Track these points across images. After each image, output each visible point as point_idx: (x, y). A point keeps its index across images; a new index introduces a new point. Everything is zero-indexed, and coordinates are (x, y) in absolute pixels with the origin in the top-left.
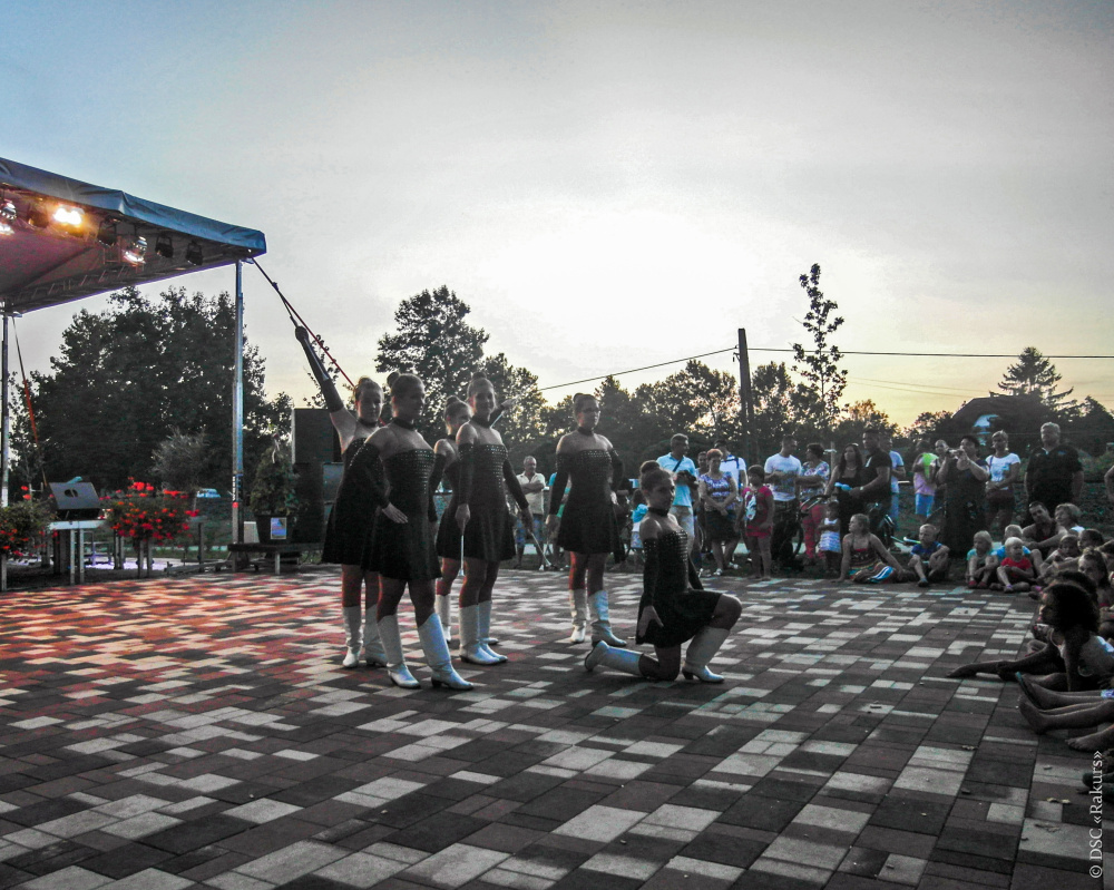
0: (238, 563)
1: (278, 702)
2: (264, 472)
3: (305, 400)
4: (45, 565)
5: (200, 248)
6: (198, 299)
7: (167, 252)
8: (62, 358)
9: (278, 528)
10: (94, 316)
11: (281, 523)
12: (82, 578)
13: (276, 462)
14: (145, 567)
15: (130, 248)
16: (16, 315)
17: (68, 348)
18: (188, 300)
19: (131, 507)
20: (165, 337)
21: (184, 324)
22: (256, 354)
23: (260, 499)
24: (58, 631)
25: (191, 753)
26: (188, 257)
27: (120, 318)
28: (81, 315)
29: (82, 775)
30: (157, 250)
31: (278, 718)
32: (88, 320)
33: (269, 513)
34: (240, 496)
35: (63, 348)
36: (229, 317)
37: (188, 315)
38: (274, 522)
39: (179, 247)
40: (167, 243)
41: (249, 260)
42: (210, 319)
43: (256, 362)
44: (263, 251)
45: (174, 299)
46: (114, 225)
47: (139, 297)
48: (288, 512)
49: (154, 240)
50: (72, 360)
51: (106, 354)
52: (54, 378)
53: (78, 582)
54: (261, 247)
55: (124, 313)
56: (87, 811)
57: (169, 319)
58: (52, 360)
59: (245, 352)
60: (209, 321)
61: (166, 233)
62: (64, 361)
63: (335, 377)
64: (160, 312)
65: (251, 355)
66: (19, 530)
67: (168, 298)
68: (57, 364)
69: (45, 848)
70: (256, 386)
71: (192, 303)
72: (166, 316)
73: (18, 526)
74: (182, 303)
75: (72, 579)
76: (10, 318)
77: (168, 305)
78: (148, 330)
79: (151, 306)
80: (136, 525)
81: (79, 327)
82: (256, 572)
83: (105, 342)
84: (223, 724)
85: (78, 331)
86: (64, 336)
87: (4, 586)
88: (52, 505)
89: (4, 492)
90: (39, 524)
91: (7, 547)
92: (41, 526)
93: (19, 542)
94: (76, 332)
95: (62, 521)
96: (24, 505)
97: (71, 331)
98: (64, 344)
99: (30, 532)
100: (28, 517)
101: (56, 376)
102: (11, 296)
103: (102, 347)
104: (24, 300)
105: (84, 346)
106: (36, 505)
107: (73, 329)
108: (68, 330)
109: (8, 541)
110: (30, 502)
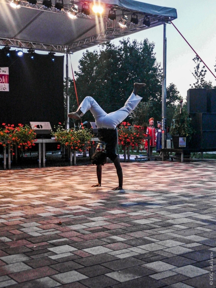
0: (164, 157)
1: (209, 211)
2: (177, 117)
3: (191, 85)
4: (85, 156)
5: (149, 18)
6: (135, 42)
7: (135, 21)
8: (78, 71)
9: (182, 142)
10: (91, 53)
11: (184, 140)
13: (182, 113)
14: (127, 158)
15: (121, 21)
16: (71, 53)
17: (81, 67)
18: (131, 44)
19: (122, 132)
20: (121, 60)
21: (129, 54)
22: (160, 66)
23: (174, 129)
25: (183, 227)
26: (144, 23)
27: (102, 52)
28: (86, 53)
29: (145, 231)
30: (131, 21)
31: (212, 217)
32: (89, 55)
33: (178, 136)
34: (165, 128)
35: (79, 67)
36: (148, 50)
37: (130, 50)
38: (181, 139)
39: (141, 19)
40: (135, 17)
41: (169, 22)
42: (140, 51)
43: (160, 70)
45: (125, 43)
46: (115, 11)
47: (110, 43)
48: (187, 135)
49: (130, 16)
50: (83, 72)
51: (96, 69)
52: (76, 80)
54: (176, 16)
55: (104, 50)
56: (153, 243)
57: (123, 52)
58: (75, 72)
59: (155, 65)
60: (139, 52)
61: (135, 13)
62: (80, 73)
63: (204, 74)
64: (119, 49)
65: (158, 67)
66: (80, 141)
67: (122, 43)
68: (77, 74)
69: (145, 254)
70: (160, 80)
71: (132, 44)
72: (122, 51)
73: (80, 139)
74: (128, 45)
76: (69, 55)
77: (122, 46)
78: (114, 57)
79: (115, 47)
80: (124, 139)
81: (85, 58)
82: (172, 161)
83: (97, 63)
84: (190, 217)
85: (85, 59)
86: (80, 62)
87: (75, 163)
88: (92, 131)
89: (68, 126)
90: (88, 138)
91: (76, 148)
92: (89, 139)
93: (81, 146)
94: (84, 60)
95: (96, 137)
96: (82, 130)
97: (82, 59)
98: (79, 65)
99: (84, 141)
100: (84, 136)
101: (77, 79)
102: (69, 45)
103: (95, 66)
104: (75, 47)
105: (87, 66)
106: (86, 131)
107: (83, 59)
108: (81, 59)
109: (77, 145)
110: (84, 130)
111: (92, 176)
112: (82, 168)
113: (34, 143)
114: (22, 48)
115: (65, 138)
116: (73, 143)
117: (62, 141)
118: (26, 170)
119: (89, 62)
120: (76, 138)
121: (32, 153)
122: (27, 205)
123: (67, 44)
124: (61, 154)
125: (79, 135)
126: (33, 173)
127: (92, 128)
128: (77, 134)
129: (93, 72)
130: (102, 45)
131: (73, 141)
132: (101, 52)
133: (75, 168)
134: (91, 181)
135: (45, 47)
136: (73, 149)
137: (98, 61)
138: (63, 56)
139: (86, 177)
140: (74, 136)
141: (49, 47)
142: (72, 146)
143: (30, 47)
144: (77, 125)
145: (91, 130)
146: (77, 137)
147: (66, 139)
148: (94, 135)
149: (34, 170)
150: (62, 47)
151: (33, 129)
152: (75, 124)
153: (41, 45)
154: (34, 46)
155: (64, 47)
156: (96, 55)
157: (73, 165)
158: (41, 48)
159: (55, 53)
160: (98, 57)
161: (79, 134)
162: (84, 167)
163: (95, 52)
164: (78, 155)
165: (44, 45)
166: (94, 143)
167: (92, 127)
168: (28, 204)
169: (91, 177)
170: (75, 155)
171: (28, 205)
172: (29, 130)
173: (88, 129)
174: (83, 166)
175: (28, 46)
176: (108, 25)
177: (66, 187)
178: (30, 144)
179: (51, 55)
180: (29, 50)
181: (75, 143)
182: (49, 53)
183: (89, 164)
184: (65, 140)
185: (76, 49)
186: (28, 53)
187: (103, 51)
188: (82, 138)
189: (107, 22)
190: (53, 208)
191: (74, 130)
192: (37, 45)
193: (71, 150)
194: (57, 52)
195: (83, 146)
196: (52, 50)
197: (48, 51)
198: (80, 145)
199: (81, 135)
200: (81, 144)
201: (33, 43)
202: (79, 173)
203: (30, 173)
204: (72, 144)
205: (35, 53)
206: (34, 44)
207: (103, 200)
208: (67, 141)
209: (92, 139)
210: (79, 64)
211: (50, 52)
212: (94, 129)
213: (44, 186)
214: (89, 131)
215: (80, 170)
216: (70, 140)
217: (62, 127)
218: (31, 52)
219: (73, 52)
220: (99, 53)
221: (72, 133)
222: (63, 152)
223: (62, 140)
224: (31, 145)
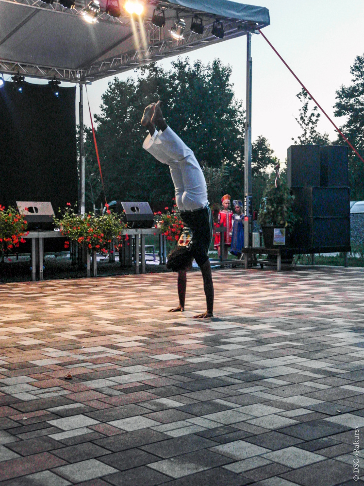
0: (249, 262)
1: (325, 355)
2: (269, 193)
3: (293, 139)
4: (112, 260)
5: (222, 24)
6: (197, 65)
7: (198, 29)
8: (101, 114)
9: (279, 237)
10: (123, 83)
11: (282, 233)
12: (144, 269)
13: (278, 186)
15: (174, 28)
16: (88, 83)
17: (105, 106)
18: (191, 67)
19: (176, 219)
20: (174, 96)
21: (187, 85)
22: (240, 106)
23: (266, 215)
24: (145, 303)
25: (280, 382)
26: (213, 33)
27: (142, 82)
29: (215, 389)
30: (192, 29)
31: (330, 365)
32: (119, 86)
33: (272, 225)
34: (250, 212)
35: (102, 107)
36: (221, 79)
37: (190, 77)
38: (276, 232)
39: (208, 25)
40: (199, 22)
41: (256, 31)
42: (207, 81)
43: (241, 113)
44: (267, 23)
45: (181, 66)
46: (163, 12)
47: (156, 66)
48: (286, 225)
49: (190, 20)
50: (108, 115)
51: (132, 110)
52: (96, 129)
53: (141, 272)
54: (267, 21)
55: (146, 79)
56: (230, 410)
57: (177, 82)
58: (95, 116)
59: (233, 104)
60: (206, 82)
61: (197, 15)
62: (103, 117)
63: (317, 120)
64: (170, 77)
65: (237, 107)
66: (104, 235)
67: (176, 66)
68: (98, 119)
69: (217, 428)
70: (240, 130)
71: (193, 68)
72: (175, 80)
73: (104, 232)
74: (186, 69)
75: (138, 269)
76: (84, 85)
77: (176, 71)
78: (162, 91)
79: (164, 72)
81: (113, 91)
82: (262, 269)
83: (132, 101)
84: (292, 365)
85: (112, 94)
86: (103, 98)
87: (95, 272)
88: (125, 217)
89: (83, 209)
90: (117, 230)
91: (97, 246)
92: (118, 232)
93: (105, 243)
94: (110, 95)
95: (131, 228)
96: (107, 217)
97: (107, 94)
98: (102, 104)
99: (111, 235)
100: (110, 226)
101: (98, 128)
102: (85, 69)
103: (129, 105)
104: (93, 71)
105: (116, 105)
106: (114, 217)
107: (109, 93)
108: (105, 94)
109: (98, 242)
110: (110, 216)
111: (125, 295)
112: (107, 281)
113: (24, 239)
114: (2, 74)
115: (77, 230)
116: (92, 238)
117: (73, 235)
118: (10, 285)
119: (119, 99)
120: (97, 230)
121: (20, 255)
122: (10, 346)
123: (80, 67)
124: (70, 258)
125: (102, 225)
126: (22, 290)
127: (124, 213)
128: (99, 223)
129: (126, 115)
130: (142, 69)
131: (92, 235)
132: (139, 81)
133: (95, 281)
134: (122, 303)
135: (42, 72)
136: (91, 248)
137: (134, 97)
138: (75, 88)
139: (114, 297)
140: (94, 225)
141: (50, 72)
142: (89, 243)
143: (17, 72)
144: (98, 206)
145: (122, 216)
146: (98, 228)
147: (79, 230)
148: (128, 225)
149: (23, 286)
150: (72, 72)
151: (21, 213)
152: (94, 206)
153: (36, 68)
154: (24, 70)
155: (76, 72)
156: (131, 85)
157: (92, 276)
158: (36, 73)
159: (60, 83)
160: (134, 91)
161: (102, 222)
162: (111, 280)
163: (130, 81)
164: (101, 260)
165: (40, 68)
166: (128, 237)
167: (125, 211)
168: (13, 344)
169: (122, 297)
170: (96, 258)
171: (14, 346)
172: (15, 216)
173: (117, 215)
174: (110, 278)
175: (13, 69)
176: (151, 34)
177: (79, 314)
178: (17, 240)
179: (53, 85)
180: (14, 76)
181: (94, 238)
182: (49, 82)
183: (119, 275)
184: (77, 233)
185: (96, 76)
186: (13, 81)
187: (144, 79)
188: (107, 229)
189: (150, 29)
190: (57, 350)
191: (93, 215)
192: (27, 68)
193: (88, 251)
194: (64, 80)
195: (109, 243)
196: (55, 77)
197: (48, 79)
198: (103, 242)
199: (106, 225)
200: (105, 239)
201: (21, 65)
202: (102, 290)
203: (16, 290)
204: (90, 239)
205: (24, 81)
206: (23, 66)
207: (142, 336)
208: (81, 235)
209: (125, 231)
210: (102, 102)
211: (51, 80)
212: (128, 215)
213: (41, 313)
214: (119, 217)
215: (104, 285)
216: (86, 233)
217: (72, 210)
218: (19, 79)
219: (92, 80)
220: (136, 84)
221: (89, 221)
222: (75, 255)
223: (72, 233)
224: (18, 242)
